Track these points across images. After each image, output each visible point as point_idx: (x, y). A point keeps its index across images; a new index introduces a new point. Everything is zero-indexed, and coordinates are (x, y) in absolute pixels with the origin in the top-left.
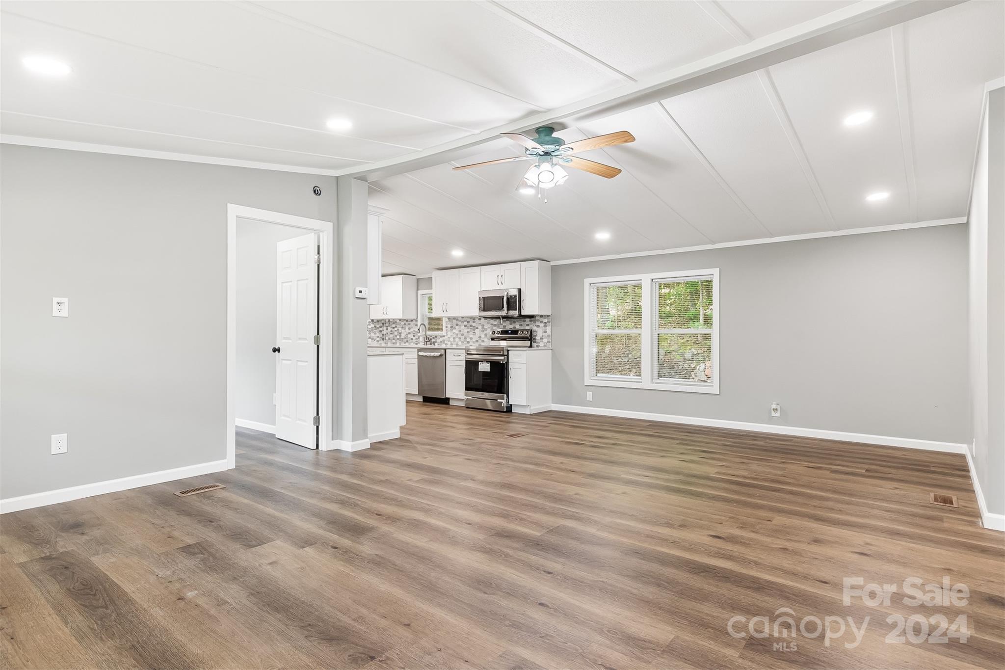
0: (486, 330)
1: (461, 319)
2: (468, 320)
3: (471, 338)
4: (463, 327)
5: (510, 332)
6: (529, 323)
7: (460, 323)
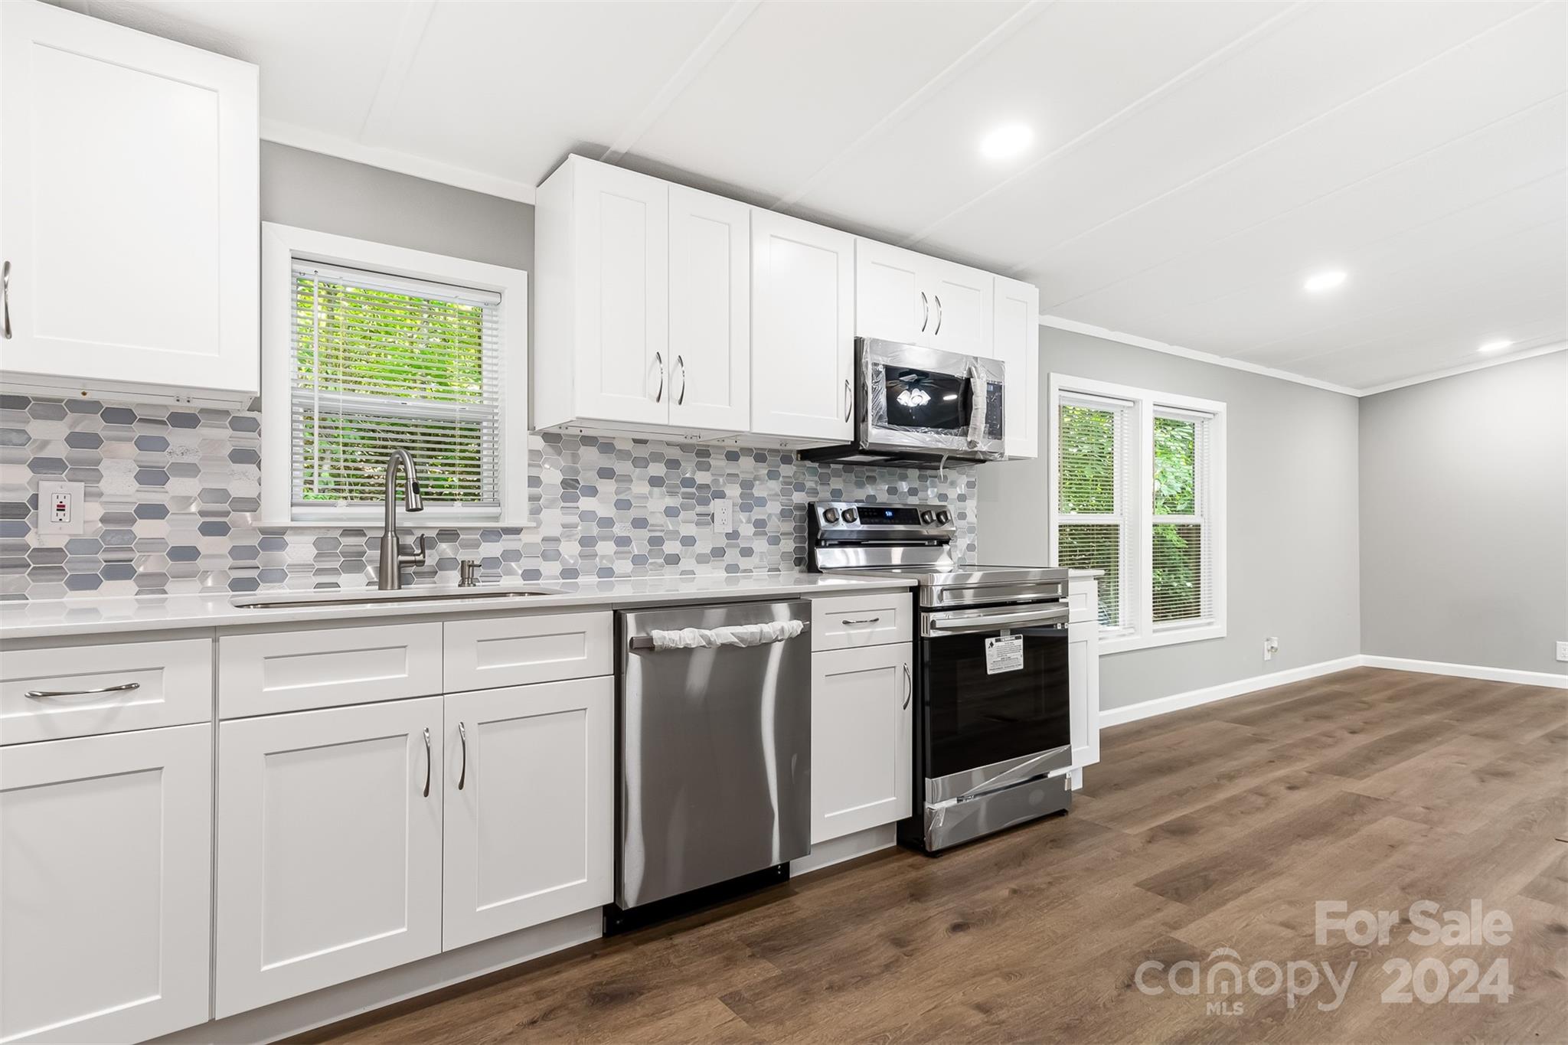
0: (761, 502)
1: (629, 446)
2: (674, 453)
3: (688, 541)
4: (640, 488)
5: (889, 514)
6: (916, 484)
7: (622, 467)
